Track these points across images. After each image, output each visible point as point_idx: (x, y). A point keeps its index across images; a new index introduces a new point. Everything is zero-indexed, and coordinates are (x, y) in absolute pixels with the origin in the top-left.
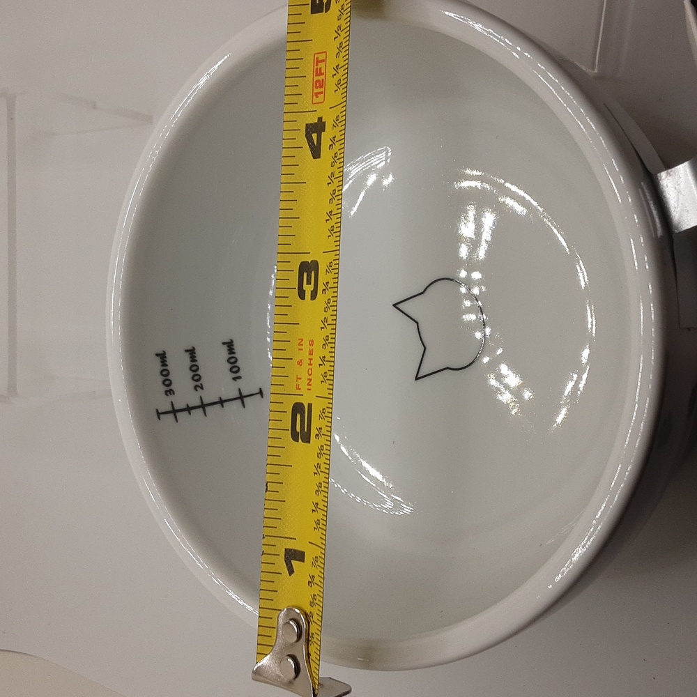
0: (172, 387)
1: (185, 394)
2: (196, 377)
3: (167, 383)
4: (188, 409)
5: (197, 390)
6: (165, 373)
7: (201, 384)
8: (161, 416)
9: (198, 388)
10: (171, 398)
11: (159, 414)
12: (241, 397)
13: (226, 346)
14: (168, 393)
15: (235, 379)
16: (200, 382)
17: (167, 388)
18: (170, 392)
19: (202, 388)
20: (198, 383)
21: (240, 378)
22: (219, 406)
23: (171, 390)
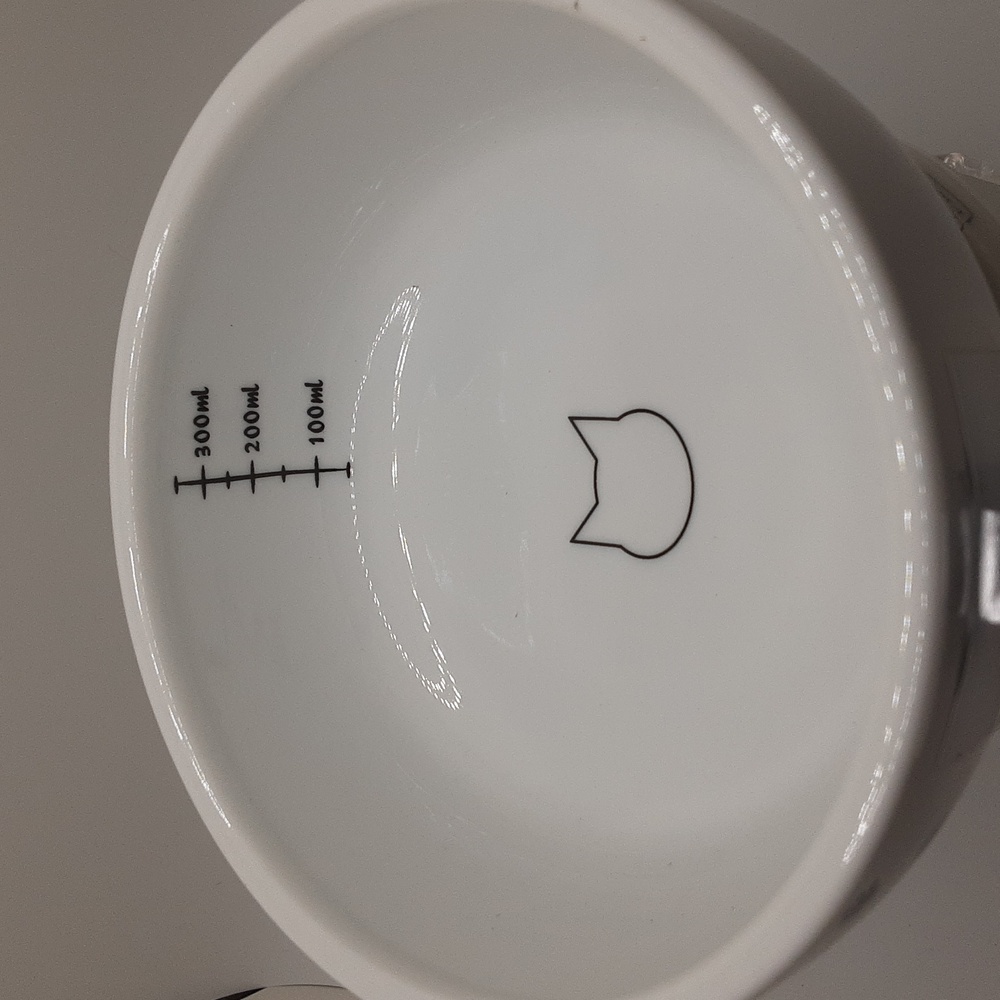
0: (208, 444)
1: (227, 454)
2: (252, 430)
3: (202, 435)
4: (228, 480)
5: (248, 452)
6: (201, 422)
7: (258, 443)
8: (181, 488)
9: (250, 448)
10: (203, 460)
11: (177, 485)
12: (317, 471)
13: (310, 388)
14: (200, 453)
15: (313, 441)
16: (256, 439)
17: (201, 445)
18: (202, 451)
19: (257, 449)
20: (253, 441)
21: (322, 440)
22: (279, 478)
23: (206, 448)
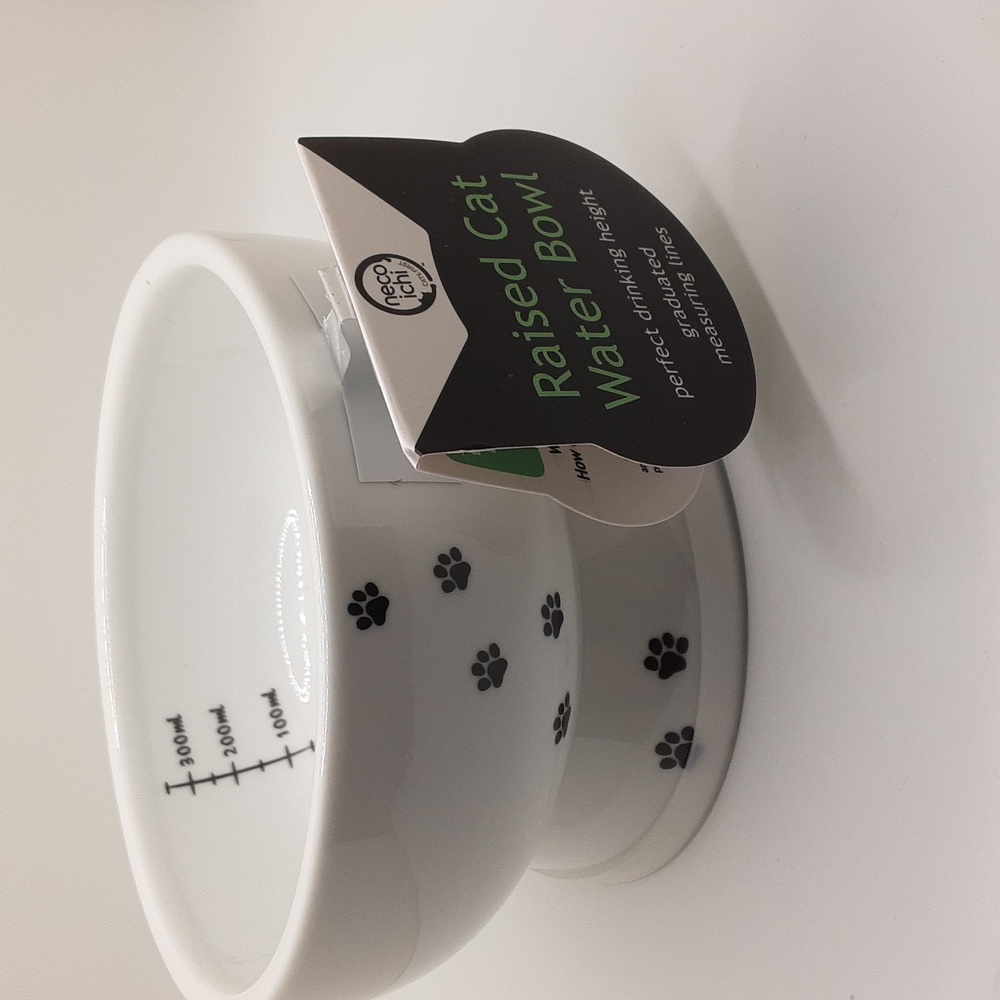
0: (190, 756)
1: (208, 756)
2: (227, 739)
3: (184, 751)
4: (213, 779)
5: (227, 756)
6: (180, 740)
7: (235, 748)
8: (172, 790)
9: (229, 753)
10: (188, 768)
11: (168, 788)
12: (289, 756)
13: (267, 697)
14: (185, 763)
15: (280, 735)
16: (232, 745)
17: (183, 757)
19: (235, 752)
21: (285, 733)
22: (258, 770)
23: (190, 758)
